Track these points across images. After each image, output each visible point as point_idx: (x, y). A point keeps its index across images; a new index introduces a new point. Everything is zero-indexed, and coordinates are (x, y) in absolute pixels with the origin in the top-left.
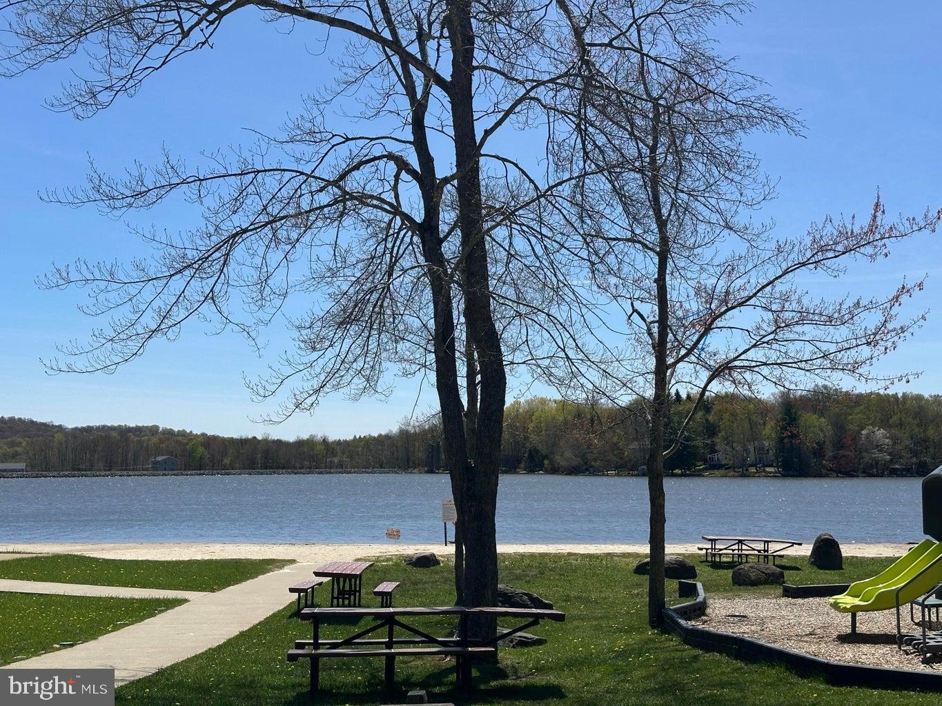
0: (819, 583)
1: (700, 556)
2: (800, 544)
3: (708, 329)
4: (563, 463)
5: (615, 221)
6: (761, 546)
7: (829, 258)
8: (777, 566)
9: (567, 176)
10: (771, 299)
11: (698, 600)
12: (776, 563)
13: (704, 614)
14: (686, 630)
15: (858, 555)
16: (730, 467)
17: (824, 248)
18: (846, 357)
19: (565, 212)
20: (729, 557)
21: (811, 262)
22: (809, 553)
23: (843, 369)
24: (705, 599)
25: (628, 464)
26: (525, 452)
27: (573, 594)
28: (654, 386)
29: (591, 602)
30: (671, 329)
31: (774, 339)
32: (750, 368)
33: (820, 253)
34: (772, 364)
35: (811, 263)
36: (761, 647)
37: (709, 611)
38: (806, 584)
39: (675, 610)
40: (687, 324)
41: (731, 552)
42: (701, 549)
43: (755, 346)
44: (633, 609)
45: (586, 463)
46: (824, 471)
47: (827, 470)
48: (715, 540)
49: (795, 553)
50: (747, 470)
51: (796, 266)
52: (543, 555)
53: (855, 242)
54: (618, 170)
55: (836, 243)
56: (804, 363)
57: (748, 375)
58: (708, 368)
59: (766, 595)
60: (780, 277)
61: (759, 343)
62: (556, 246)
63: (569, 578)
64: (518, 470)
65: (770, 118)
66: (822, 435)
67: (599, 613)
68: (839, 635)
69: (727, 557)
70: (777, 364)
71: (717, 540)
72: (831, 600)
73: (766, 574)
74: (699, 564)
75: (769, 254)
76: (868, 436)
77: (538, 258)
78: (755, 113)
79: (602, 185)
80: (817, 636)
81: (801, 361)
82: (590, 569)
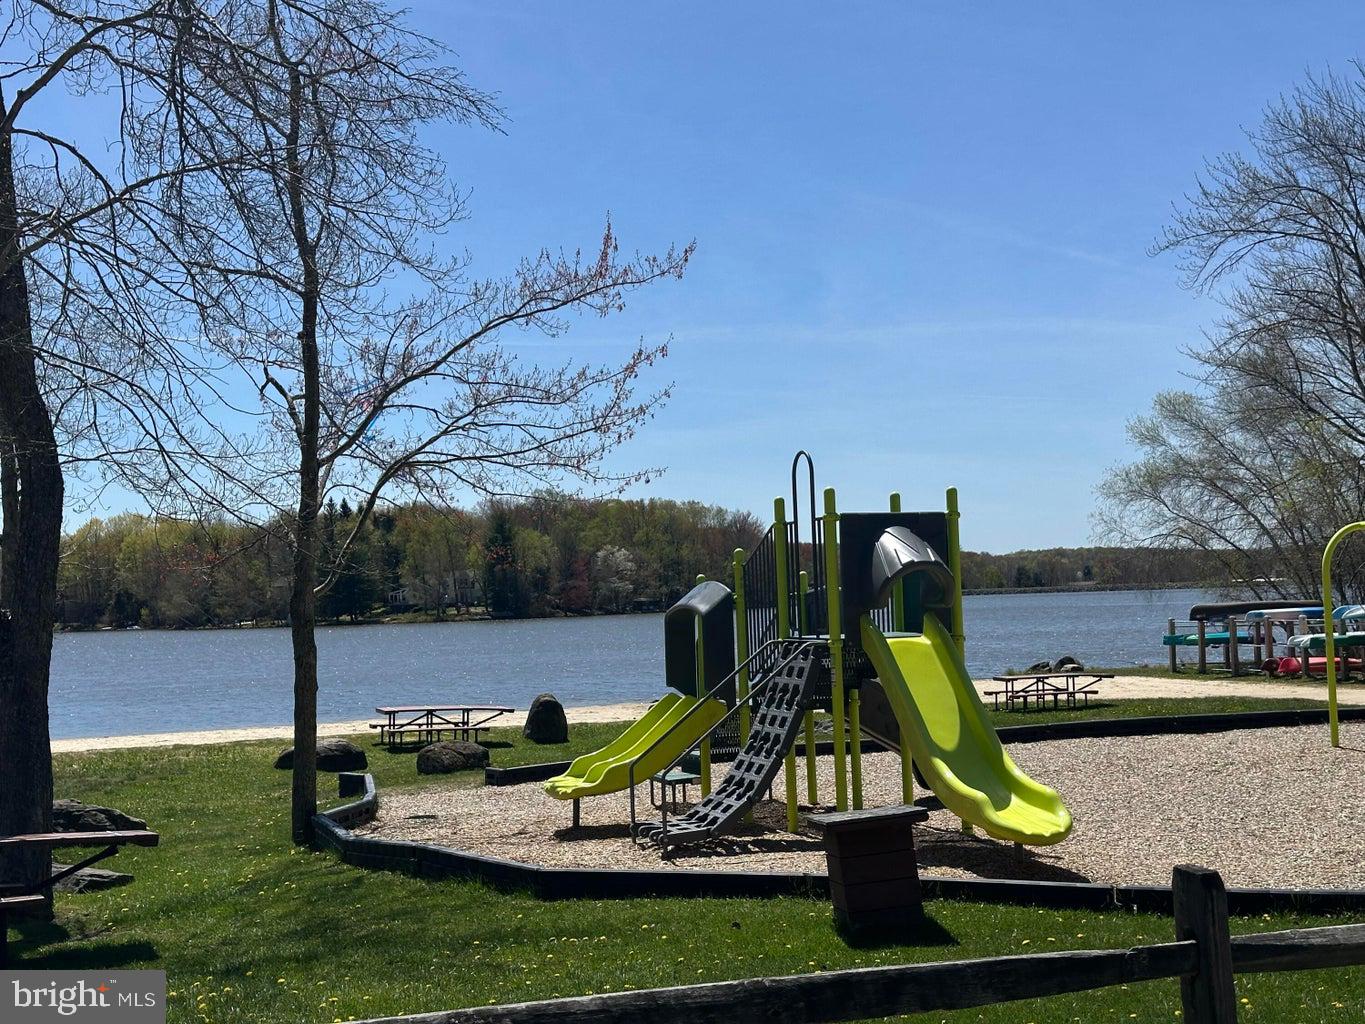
0: (536, 763)
1: (372, 736)
2: (512, 711)
3: (378, 408)
4: (172, 613)
5: (234, 244)
6: (457, 717)
7: (545, 310)
8: (480, 744)
9: (154, 171)
10: (469, 367)
11: (365, 799)
12: (479, 739)
13: (374, 818)
14: (347, 843)
15: (589, 721)
16: (420, 609)
17: (538, 296)
18: (567, 448)
19: (155, 227)
20: (414, 735)
21: (520, 314)
22: (523, 723)
23: (565, 465)
24: (375, 797)
25: (272, 611)
26: (110, 597)
27: (179, 805)
28: (300, 491)
29: (208, 815)
30: (325, 409)
31: (473, 423)
32: (438, 464)
33: (533, 303)
34: (469, 458)
35: (522, 316)
36: (450, 856)
37: (381, 813)
38: (520, 765)
39: (330, 816)
40: (349, 401)
41: (417, 728)
42: (375, 727)
43: (445, 432)
44: (270, 819)
45: (206, 611)
46: (548, 610)
47: (553, 608)
48: (394, 712)
49: (505, 724)
50: (444, 612)
51: (502, 320)
52: (134, 752)
53: (579, 289)
54: (236, 166)
55: (554, 289)
56: (512, 456)
57: (436, 475)
58: (381, 464)
59: (463, 785)
60: (479, 334)
61: (451, 428)
62: (140, 277)
63: (176, 783)
64: (99, 625)
65: (457, 101)
66: (545, 560)
67: (218, 830)
68: (557, 832)
69: (411, 736)
70: (475, 458)
71: (397, 712)
72: (547, 784)
73: (464, 755)
74: (372, 748)
75: (464, 300)
76: (605, 559)
77: (110, 295)
78: (436, 93)
79: (212, 187)
80: (528, 836)
81: (508, 454)
82: (209, 767)
